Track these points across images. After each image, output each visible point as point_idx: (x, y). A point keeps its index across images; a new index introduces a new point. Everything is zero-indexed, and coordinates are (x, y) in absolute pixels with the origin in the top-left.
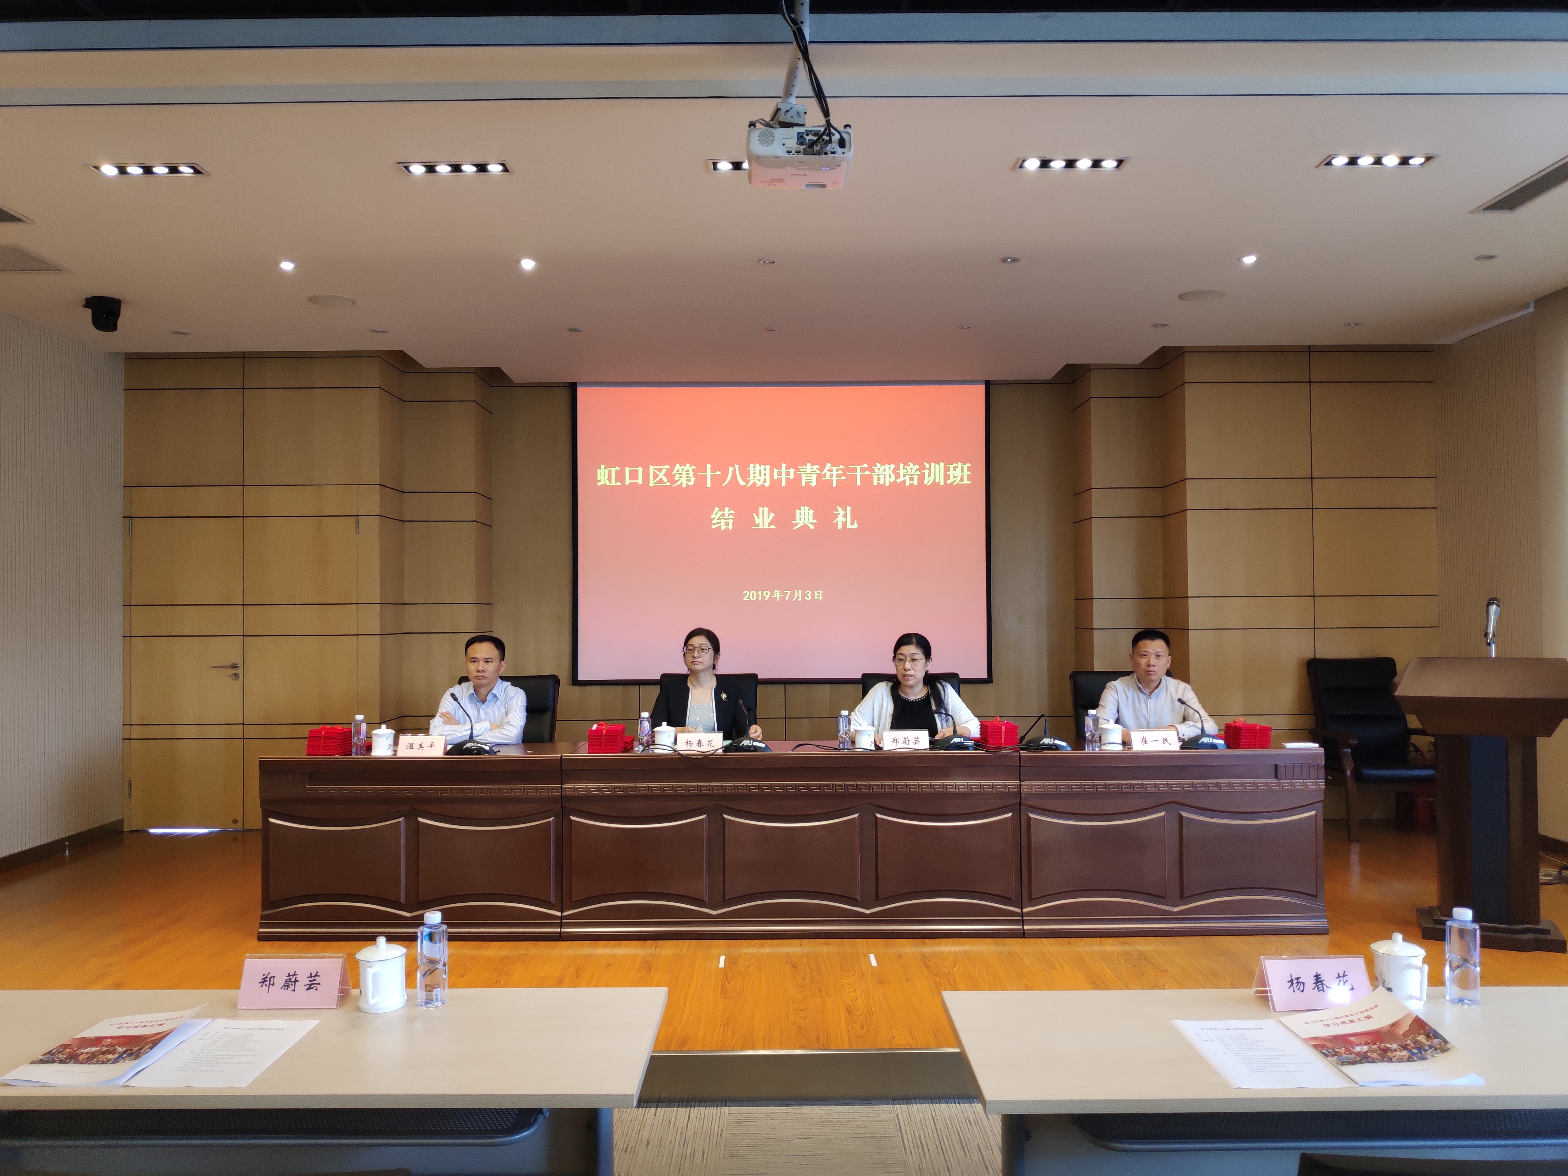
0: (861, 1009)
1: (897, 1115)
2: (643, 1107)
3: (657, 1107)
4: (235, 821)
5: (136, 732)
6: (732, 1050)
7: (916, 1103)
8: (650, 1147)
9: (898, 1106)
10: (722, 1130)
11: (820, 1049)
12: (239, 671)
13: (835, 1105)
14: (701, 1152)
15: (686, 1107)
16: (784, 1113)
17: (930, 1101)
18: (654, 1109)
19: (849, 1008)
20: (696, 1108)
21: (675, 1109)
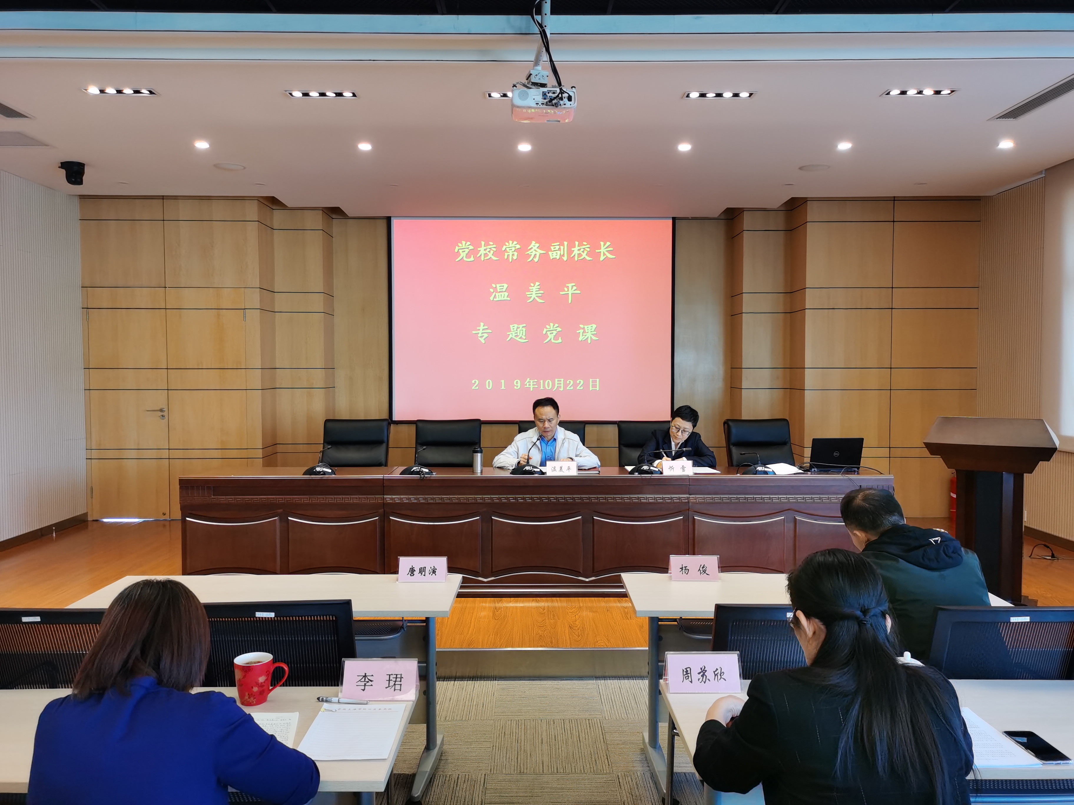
0: (579, 627)
1: (598, 686)
2: (446, 681)
3: (455, 681)
4: (164, 514)
5: (95, 454)
6: (500, 648)
7: (610, 680)
8: (451, 702)
9: (599, 681)
10: (494, 693)
11: (553, 647)
12: (165, 414)
13: (561, 680)
14: (482, 704)
15: (472, 681)
16: (531, 684)
17: (618, 678)
18: (453, 682)
19: (571, 626)
20: (478, 682)
21: (466, 682)
